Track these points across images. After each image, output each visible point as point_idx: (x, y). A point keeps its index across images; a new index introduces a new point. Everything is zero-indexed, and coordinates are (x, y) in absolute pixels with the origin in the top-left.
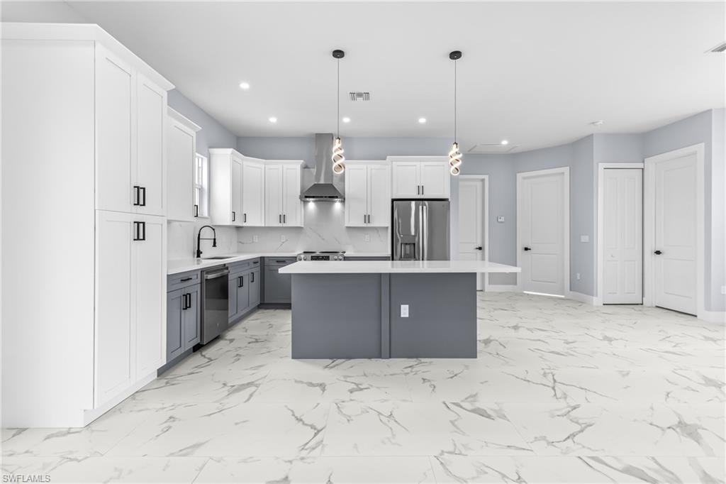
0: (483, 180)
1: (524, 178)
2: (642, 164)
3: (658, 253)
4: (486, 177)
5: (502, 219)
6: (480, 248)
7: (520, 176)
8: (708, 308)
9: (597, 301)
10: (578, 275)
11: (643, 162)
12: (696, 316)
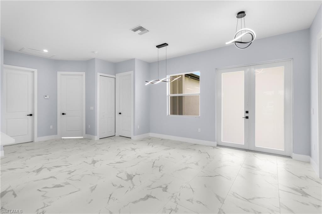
0: (33, 72)
1: (62, 75)
2: (115, 76)
3: (120, 113)
4: (36, 71)
5: (48, 97)
6: (31, 115)
7: (59, 73)
8: (134, 135)
9: (97, 138)
10: (89, 126)
11: (115, 75)
12: (131, 138)
